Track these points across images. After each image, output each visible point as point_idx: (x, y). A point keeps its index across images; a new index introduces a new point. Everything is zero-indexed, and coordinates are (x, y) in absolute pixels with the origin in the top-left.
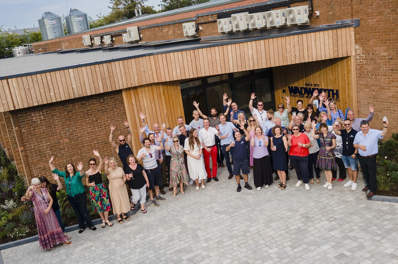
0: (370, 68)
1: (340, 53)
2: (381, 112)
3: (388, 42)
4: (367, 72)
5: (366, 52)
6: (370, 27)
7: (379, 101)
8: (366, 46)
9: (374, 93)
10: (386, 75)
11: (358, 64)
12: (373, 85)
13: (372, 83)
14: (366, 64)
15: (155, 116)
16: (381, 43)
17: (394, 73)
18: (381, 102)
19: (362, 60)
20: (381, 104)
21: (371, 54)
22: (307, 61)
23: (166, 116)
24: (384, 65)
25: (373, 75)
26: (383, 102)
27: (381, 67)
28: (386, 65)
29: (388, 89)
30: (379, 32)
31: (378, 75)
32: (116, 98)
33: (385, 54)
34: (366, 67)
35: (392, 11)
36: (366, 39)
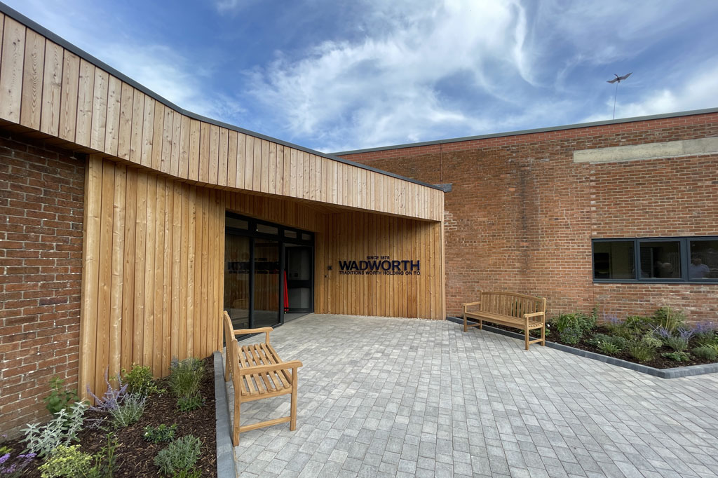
0: (463, 235)
2: (478, 282)
3: (488, 208)
4: (460, 239)
6: (466, 192)
7: (475, 271)
8: (458, 212)
9: (469, 262)
10: (486, 242)
11: (447, 232)
12: (467, 253)
13: (466, 251)
14: (458, 231)
15: (167, 259)
16: (480, 208)
17: (497, 239)
18: (478, 271)
19: (452, 227)
20: (478, 274)
21: (465, 220)
23: (191, 267)
24: (483, 231)
25: (468, 242)
26: (481, 271)
27: (479, 233)
28: (486, 231)
29: (488, 256)
30: (477, 197)
31: (475, 242)
32: (58, 176)
33: (484, 219)
34: (458, 234)
35: (494, 177)
36: (459, 204)
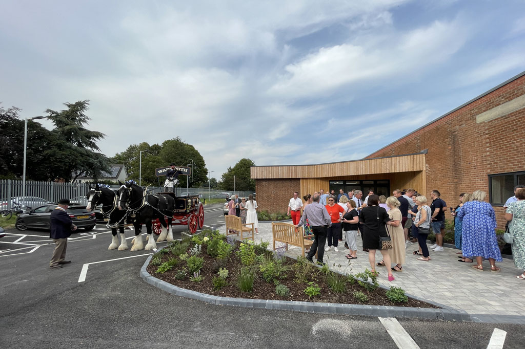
0: (433, 177)
1: (415, 168)
3: (441, 160)
5: (431, 167)
6: (433, 153)
8: (431, 164)
11: (427, 175)
14: (431, 175)
16: (438, 161)
19: (429, 173)
21: (433, 168)
22: (393, 172)
27: (438, 175)
28: (441, 174)
30: (437, 155)
32: (297, 182)
33: (439, 167)
35: (442, 141)
36: (431, 159)
